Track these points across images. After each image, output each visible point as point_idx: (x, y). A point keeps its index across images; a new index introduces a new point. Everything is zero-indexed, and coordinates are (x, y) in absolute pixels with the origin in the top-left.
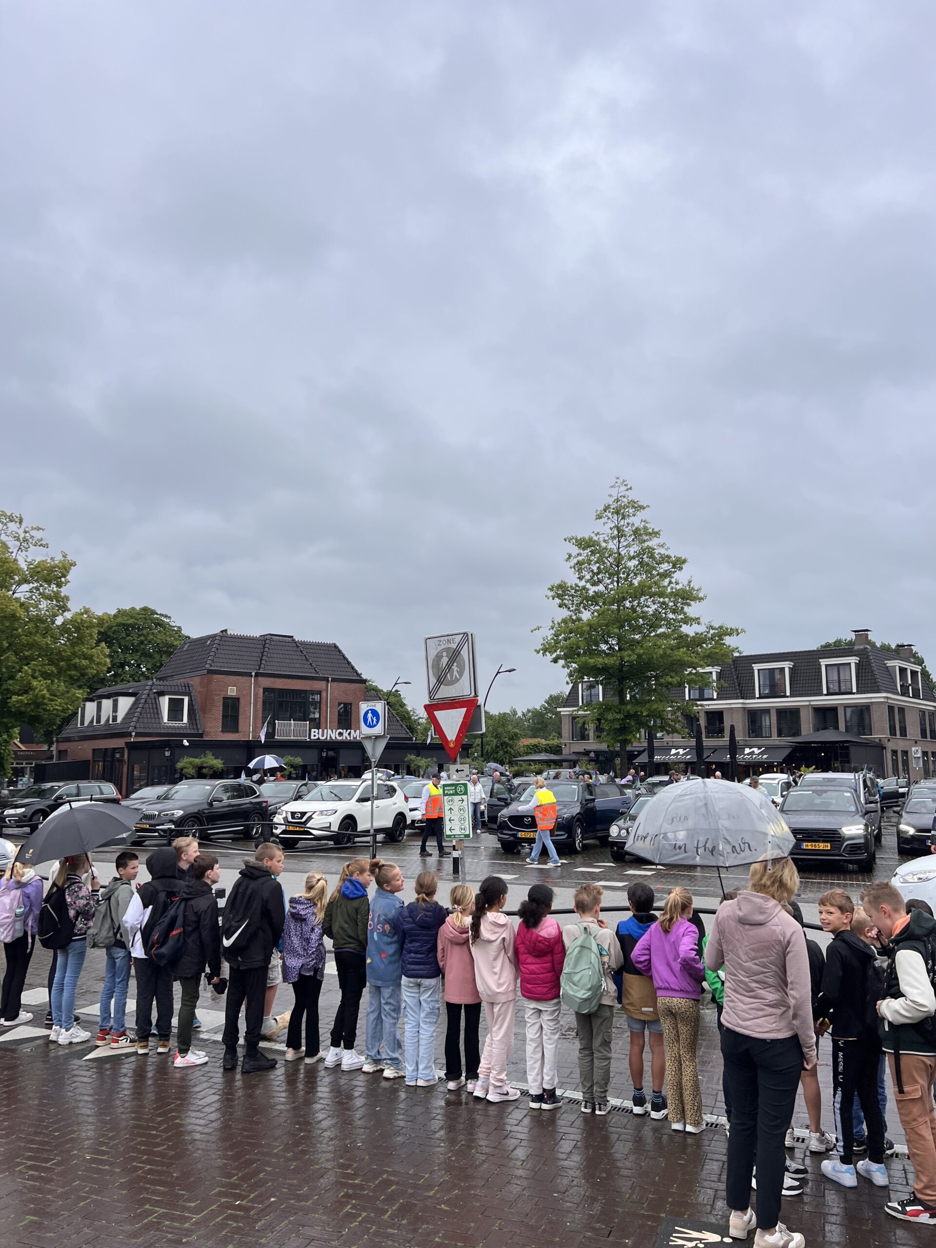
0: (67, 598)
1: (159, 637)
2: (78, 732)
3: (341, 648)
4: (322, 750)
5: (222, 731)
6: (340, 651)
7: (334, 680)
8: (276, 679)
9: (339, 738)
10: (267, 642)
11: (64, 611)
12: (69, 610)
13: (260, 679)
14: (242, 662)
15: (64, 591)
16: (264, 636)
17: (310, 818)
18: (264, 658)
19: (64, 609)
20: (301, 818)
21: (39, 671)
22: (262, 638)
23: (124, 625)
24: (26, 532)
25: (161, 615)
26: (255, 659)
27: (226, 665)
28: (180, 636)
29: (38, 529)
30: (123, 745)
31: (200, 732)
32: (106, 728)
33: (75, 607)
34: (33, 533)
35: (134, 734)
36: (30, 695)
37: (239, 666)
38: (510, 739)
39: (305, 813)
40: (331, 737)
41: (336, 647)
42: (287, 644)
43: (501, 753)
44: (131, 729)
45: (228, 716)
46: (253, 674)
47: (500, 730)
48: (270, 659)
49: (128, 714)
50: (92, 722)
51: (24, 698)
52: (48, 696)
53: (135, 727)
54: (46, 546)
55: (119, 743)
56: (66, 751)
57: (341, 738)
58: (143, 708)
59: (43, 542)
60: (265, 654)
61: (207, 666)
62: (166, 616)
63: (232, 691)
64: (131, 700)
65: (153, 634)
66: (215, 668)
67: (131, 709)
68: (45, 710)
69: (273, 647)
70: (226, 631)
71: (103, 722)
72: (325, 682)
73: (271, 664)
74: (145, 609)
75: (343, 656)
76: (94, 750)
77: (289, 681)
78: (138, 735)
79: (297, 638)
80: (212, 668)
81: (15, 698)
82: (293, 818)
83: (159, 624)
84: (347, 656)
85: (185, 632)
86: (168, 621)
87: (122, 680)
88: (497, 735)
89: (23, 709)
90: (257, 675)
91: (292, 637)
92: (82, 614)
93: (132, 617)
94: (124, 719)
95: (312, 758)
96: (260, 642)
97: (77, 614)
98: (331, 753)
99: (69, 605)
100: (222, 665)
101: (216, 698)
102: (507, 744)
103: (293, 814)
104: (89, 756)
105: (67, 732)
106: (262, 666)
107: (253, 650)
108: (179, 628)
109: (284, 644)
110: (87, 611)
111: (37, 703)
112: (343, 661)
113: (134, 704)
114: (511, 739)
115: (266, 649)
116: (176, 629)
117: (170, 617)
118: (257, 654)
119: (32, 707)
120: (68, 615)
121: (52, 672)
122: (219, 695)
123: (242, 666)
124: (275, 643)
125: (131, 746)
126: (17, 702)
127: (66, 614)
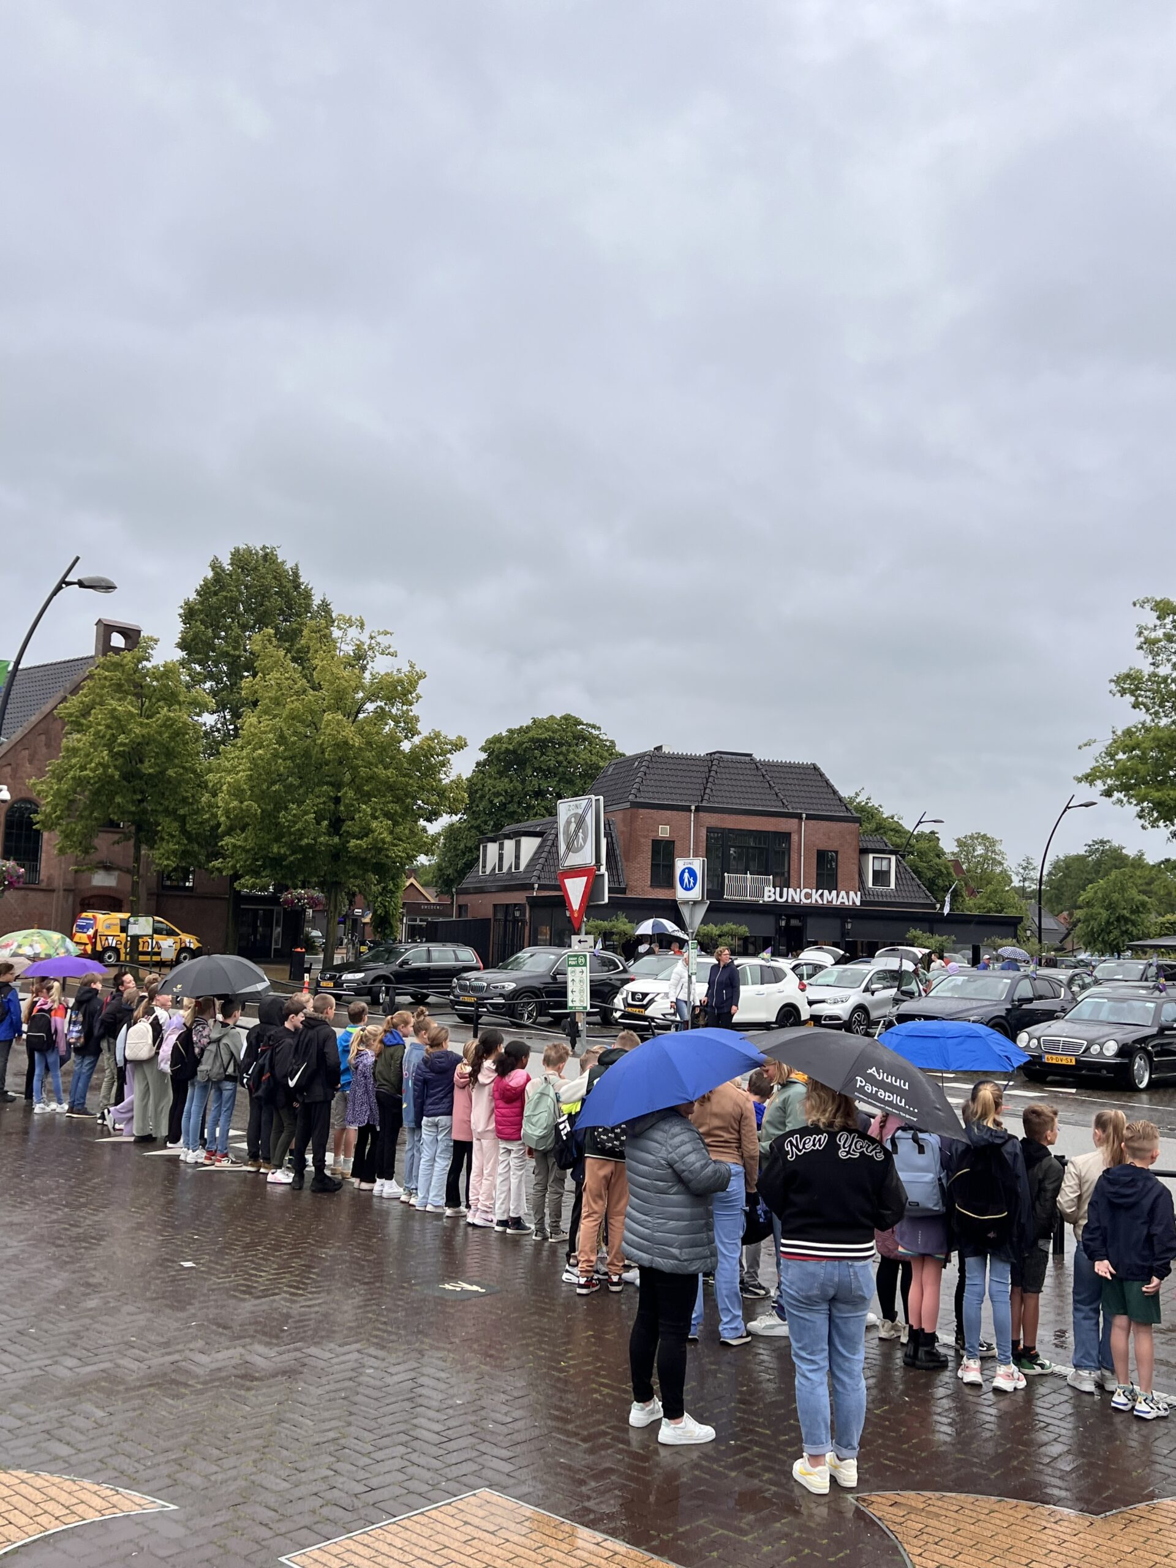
0: (417, 719)
1: (582, 756)
2: (480, 882)
3: (823, 770)
4: (779, 917)
5: (651, 886)
6: (822, 775)
7: (809, 817)
8: (726, 816)
9: (804, 901)
10: (715, 762)
11: (413, 735)
12: (419, 733)
13: (701, 814)
14: (678, 791)
15: (415, 710)
16: (711, 754)
17: (652, 1001)
18: (709, 785)
19: (412, 732)
20: (642, 1000)
21: (381, 809)
22: (708, 758)
23: (539, 740)
24: (372, 638)
25: (587, 725)
26: (697, 786)
27: (656, 795)
28: (611, 754)
29: (386, 633)
30: (524, 901)
31: (623, 886)
32: (509, 877)
33: (425, 729)
34: (379, 639)
35: (536, 886)
36: (369, 839)
37: (674, 796)
38: (1132, 912)
39: (647, 994)
40: (793, 900)
41: (815, 768)
42: (743, 766)
43: (1116, 932)
44: (533, 879)
45: (659, 865)
46: (693, 808)
47: (1116, 896)
48: (718, 787)
49: (532, 859)
50: (494, 869)
51: (363, 843)
52: (388, 839)
53: (539, 878)
54: (394, 655)
55: (519, 898)
56: (466, 905)
57: (809, 901)
58: (549, 852)
59: (391, 650)
60: (711, 779)
61: (631, 797)
62: (594, 727)
63: (664, 832)
64: (537, 841)
65: (574, 751)
66: (642, 800)
67: (536, 853)
68: (387, 856)
69: (723, 770)
70: (661, 747)
71: (505, 870)
72: (796, 820)
73: (719, 793)
74: (567, 718)
75: (827, 782)
76: (495, 906)
77: (743, 818)
78: (542, 887)
79: (757, 757)
80: (638, 800)
81: (353, 842)
82: (633, 999)
83: (582, 738)
84: (832, 782)
85: (619, 749)
86: (597, 732)
87: (535, 815)
88: (1110, 904)
89: (363, 855)
90: (698, 809)
91: (750, 755)
92: (432, 739)
93: (547, 730)
94: (528, 866)
95: (766, 927)
96: (706, 763)
97: (427, 739)
98: (794, 922)
99: (419, 726)
100: (651, 795)
101: (643, 840)
102: (1127, 920)
103: (634, 994)
104: (489, 913)
105: (468, 882)
106: (706, 797)
107: (695, 774)
108: (612, 742)
109: (739, 765)
110: (437, 735)
111: (378, 848)
112: (825, 790)
113: (540, 847)
114: (1135, 911)
115: (713, 773)
116: (608, 744)
117: (599, 728)
118: (700, 781)
119: (373, 852)
120: (417, 740)
121: (396, 811)
122: (646, 837)
123: (678, 797)
124: (726, 764)
125: (534, 903)
126: (356, 846)
127: (416, 737)
